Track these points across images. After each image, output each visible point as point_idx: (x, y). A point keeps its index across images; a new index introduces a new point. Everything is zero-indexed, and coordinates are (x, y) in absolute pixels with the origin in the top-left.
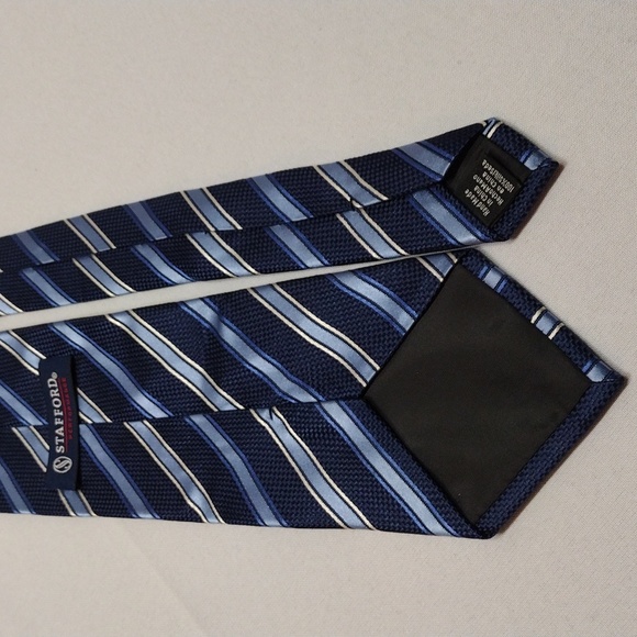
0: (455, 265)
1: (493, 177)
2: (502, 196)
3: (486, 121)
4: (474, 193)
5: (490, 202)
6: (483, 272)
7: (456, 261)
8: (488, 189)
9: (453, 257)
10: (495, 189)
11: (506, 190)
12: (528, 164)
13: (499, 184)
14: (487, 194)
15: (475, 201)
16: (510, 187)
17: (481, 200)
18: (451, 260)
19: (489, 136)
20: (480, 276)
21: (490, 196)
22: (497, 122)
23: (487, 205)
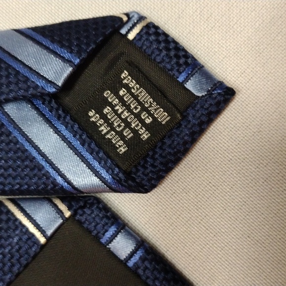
0: (66, 220)
1: (136, 97)
2: (148, 127)
3: (127, 15)
4: (104, 117)
5: (127, 133)
6: (108, 234)
7: (67, 214)
8: (126, 114)
9: (63, 207)
10: (138, 116)
11: (155, 119)
12: (189, 85)
13: (144, 109)
14: (125, 121)
15: (104, 129)
16: (163, 116)
17: (113, 129)
18: (60, 212)
19: (131, 36)
20: (103, 241)
21: (128, 125)
22: (141, 18)
23: (123, 138)
